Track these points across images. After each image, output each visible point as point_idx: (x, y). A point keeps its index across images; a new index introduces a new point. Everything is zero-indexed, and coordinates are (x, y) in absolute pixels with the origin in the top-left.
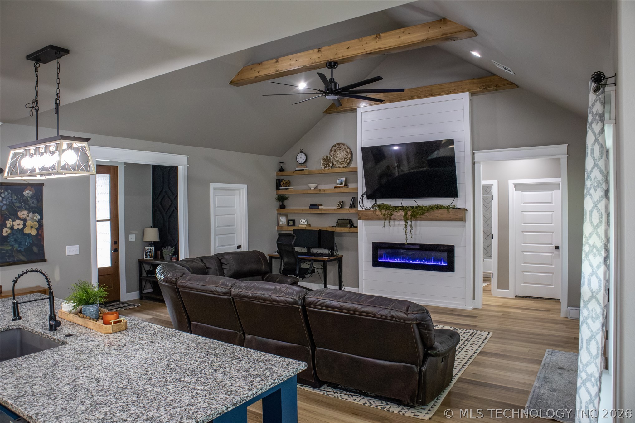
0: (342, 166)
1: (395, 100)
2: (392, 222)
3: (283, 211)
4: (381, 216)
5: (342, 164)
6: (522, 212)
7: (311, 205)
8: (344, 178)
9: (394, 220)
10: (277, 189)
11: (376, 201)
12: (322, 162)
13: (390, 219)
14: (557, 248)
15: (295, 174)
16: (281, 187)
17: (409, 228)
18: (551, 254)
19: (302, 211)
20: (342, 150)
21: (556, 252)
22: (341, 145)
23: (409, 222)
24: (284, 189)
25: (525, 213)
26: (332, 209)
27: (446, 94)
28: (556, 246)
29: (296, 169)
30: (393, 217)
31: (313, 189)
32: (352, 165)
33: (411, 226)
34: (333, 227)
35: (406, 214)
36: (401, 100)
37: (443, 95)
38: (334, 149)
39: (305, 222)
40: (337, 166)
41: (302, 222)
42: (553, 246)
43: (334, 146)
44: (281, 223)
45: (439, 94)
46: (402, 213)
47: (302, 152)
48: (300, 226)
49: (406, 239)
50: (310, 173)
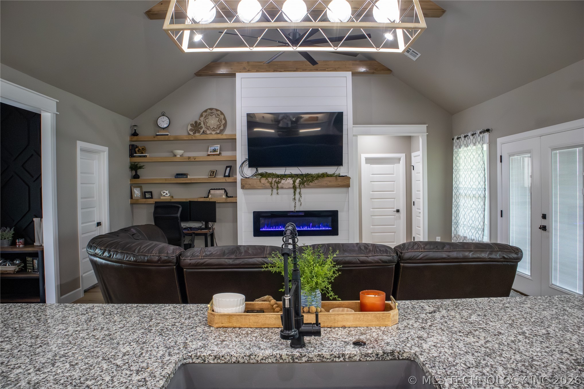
0: (214, 133)
1: (279, 70)
2: (280, 191)
3: (136, 181)
4: (268, 185)
5: (214, 130)
6: (371, 182)
7: (177, 175)
8: (219, 146)
9: (282, 188)
10: (130, 155)
11: (257, 170)
12: (190, 127)
13: (278, 188)
14: (398, 211)
15: (156, 139)
16: (136, 153)
17: (297, 196)
18: (393, 217)
19: (166, 181)
20: (214, 116)
21: (397, 214)
22: (214, 111)
23: (298, 190)
24: (140, 156)
25: (372, 183)
26: (203, 178)
27: (330, 71)
28: (397, 210)
29: (157, 134)
30: (280, 185)
31: (179, 156)
32: (228, 132)
33: (300, 193)
34: (205, 197)
35: (294, 182)
36: (285, 71)
37: (328, 71)
38: (205, 114)
39: (168, 193)
40: (208, 132)
41: (165, 193)
42: (395, 210)
43: (206, 111)
44: (135, 195)
45: (324, 70)
46: (290, 181)
47: (163, 115)
48: (162, 198)
49: (295, 207)
50: (177, 139)
